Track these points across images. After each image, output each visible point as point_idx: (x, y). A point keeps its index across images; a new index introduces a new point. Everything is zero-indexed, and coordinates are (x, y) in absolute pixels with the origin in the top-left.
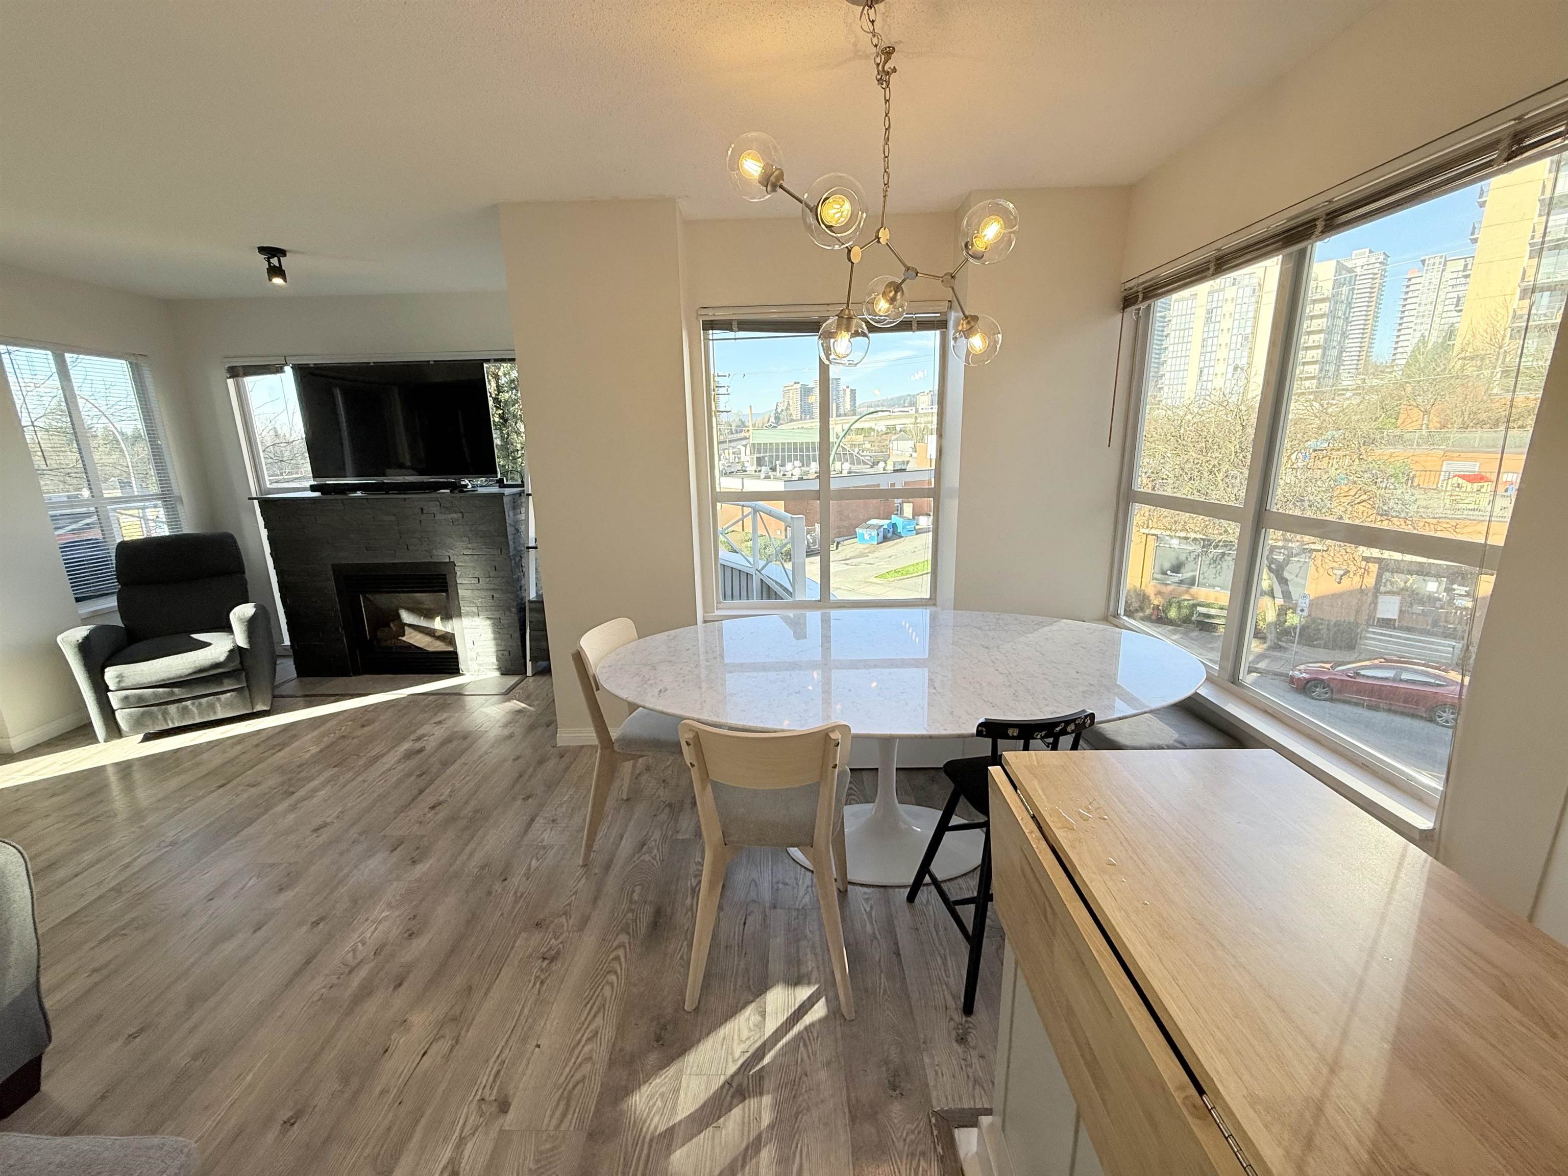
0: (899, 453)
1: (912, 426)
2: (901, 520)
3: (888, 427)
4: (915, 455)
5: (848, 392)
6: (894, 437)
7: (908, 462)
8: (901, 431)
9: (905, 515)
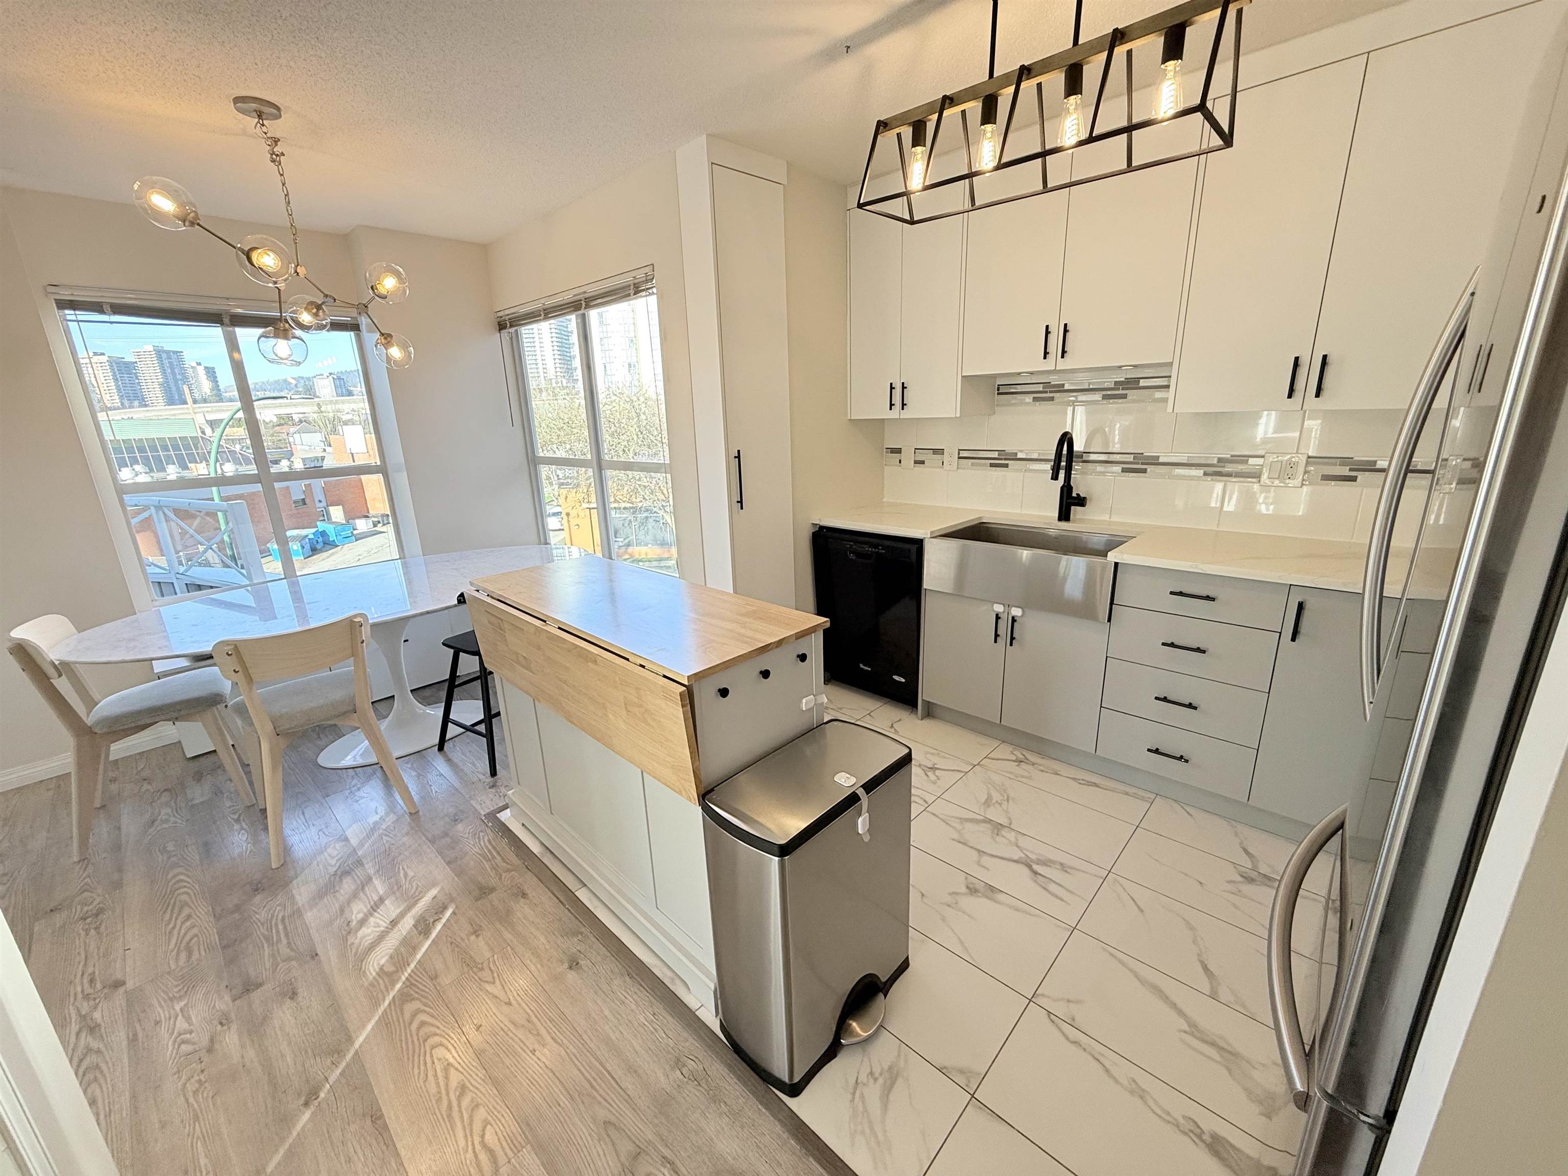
0: (307, 448)
1: (315, 416)
2: (332, 526)
3: (279, 417)
4: (328, 449)
5: (201, 371)
6: (292, 430)
7: (323, 458)
8: (301, 421)
9: (334, 520)
